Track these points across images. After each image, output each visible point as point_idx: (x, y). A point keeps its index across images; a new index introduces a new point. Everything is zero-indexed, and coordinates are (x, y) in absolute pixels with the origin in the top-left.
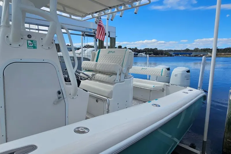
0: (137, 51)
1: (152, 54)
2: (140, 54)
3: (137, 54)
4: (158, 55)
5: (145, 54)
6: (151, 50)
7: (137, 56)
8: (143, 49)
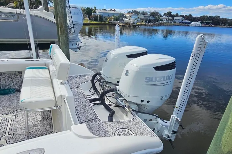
0: (192, 19)
1: (210, 23)
2: (194, 22)
3: (190, 23)
4: (219, 25)
5: (201, 23)
6: (211, 18)
7: (189, 26)
8: (199, 17)
